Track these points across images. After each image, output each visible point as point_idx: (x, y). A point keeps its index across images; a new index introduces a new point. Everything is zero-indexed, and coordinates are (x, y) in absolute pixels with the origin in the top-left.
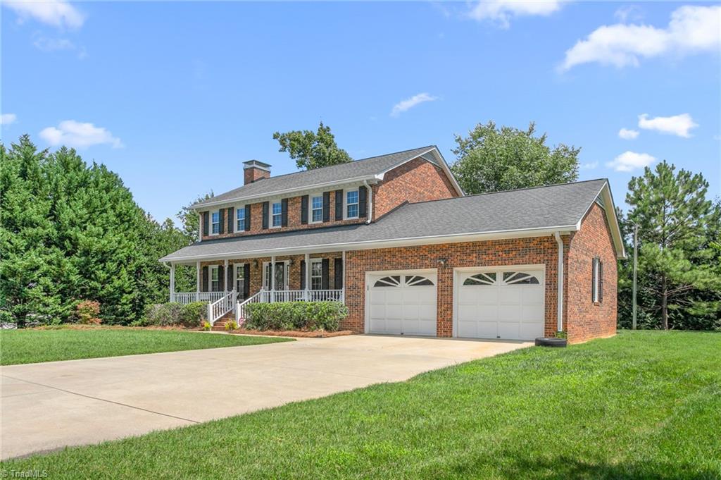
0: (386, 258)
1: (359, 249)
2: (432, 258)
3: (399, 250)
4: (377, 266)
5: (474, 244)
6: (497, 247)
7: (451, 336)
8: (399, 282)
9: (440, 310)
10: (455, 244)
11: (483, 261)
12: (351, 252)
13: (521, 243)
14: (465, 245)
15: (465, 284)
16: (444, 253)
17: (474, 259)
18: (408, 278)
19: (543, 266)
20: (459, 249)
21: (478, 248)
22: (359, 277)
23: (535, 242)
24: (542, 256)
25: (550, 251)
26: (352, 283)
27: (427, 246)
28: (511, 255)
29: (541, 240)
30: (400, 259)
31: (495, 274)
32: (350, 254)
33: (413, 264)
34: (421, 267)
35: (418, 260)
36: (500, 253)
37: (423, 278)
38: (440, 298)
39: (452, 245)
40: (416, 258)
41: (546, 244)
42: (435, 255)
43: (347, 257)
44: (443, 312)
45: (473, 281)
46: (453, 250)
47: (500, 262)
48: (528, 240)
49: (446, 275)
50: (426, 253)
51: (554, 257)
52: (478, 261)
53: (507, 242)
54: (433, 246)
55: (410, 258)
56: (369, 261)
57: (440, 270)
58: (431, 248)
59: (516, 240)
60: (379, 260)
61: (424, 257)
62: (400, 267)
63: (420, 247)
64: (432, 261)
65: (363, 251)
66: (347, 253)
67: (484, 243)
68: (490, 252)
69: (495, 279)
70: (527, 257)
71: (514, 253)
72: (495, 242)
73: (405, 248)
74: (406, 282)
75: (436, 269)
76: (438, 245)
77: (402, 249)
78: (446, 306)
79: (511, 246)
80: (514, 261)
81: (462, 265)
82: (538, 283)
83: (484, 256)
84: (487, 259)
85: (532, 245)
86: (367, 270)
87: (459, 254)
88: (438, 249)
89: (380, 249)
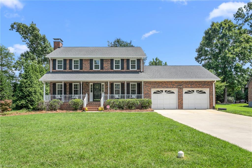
0: (160, 84)
1: (149, 81)
2: (176, 85)
3: (165, 82)
4: (156, 87)
5: (190, 82)
6: (196, 83)
7: (183, 109)
8: (163, 92)
9: (179, 101)
10: (184, 82)
11: (192, 87)
12: (146, 82)
13: (203, 82)
14: (187, 82)
15: (185, 93)
16: (180, 84)
17: (190, 86)
18: (166, 91)
19: (208, 89)
20: (185, 83)
21: (191, 83)
22: (149, 90)
23: (207, 82)
24: (209, 86)
25: (211, 85)
26: (146, 92)
27: (175, 82)
28: (200, 86)
29: (208, 82)
30: (165, 85)
31: (194, 91)
32: (145, 82)
33: (170, 87)
34: (172, 88)
35: (172, 86)
36: (197, 85)
37: (171, 91)
38: (179, 97)
39: (182, 82)
40: (171, 85)
41: (210, 83)
42: (177, 84)
43: (144, 83)
44: (180, 102)
45: (187, 92)
46: (183, 83)
47: (197, 87)
48: (205, 82)
49: (181, 91)
50: (174, 84)
51: (212, 87)
52: (191, 87)
53: (199, 82)
54: (177, 82)
55: (169, 85)
56: (153, 85)
57: (179, 89)
58: (176, 82)
59: (202, 81)
60: (157, 85)
61: (174, 85)
62: (165, 87)
63: (172, 82)
64: (176, 86)
65: (151, 82)
66: (144, 82)
67: (192, 82)
68: (194, 84)
69: (194, 92)
70: (205, 86)
71: (201, 85)
72: (196, 81)
73: (167, 82)
74: (165, 92)
75: (177, 89)
76: (178, 81)
77: (166, 82)
78: (181, 100)
79: (200, 83)
80: (201, 87)
81: (186, 88)
82: (206, 93)
83: (193, 86)
84: (194, 86)
85: (206, 83)
86: (153, 88)
87: (185, 84)
88: (178, 82)
89: (158, 82)
